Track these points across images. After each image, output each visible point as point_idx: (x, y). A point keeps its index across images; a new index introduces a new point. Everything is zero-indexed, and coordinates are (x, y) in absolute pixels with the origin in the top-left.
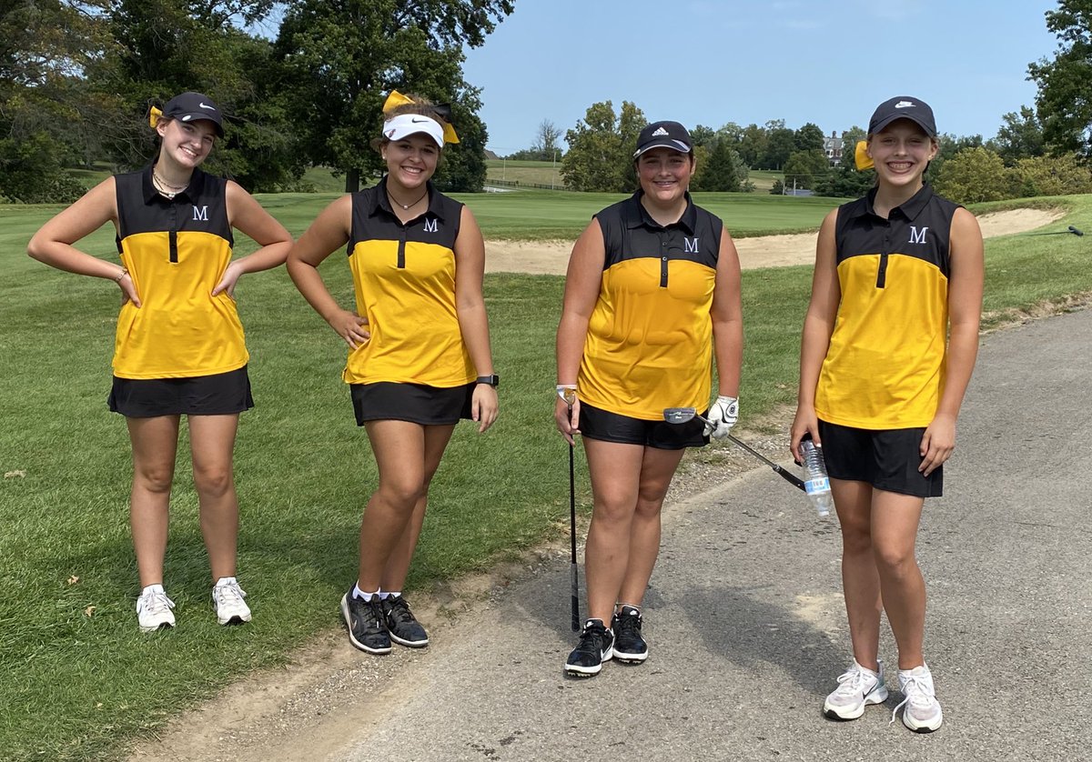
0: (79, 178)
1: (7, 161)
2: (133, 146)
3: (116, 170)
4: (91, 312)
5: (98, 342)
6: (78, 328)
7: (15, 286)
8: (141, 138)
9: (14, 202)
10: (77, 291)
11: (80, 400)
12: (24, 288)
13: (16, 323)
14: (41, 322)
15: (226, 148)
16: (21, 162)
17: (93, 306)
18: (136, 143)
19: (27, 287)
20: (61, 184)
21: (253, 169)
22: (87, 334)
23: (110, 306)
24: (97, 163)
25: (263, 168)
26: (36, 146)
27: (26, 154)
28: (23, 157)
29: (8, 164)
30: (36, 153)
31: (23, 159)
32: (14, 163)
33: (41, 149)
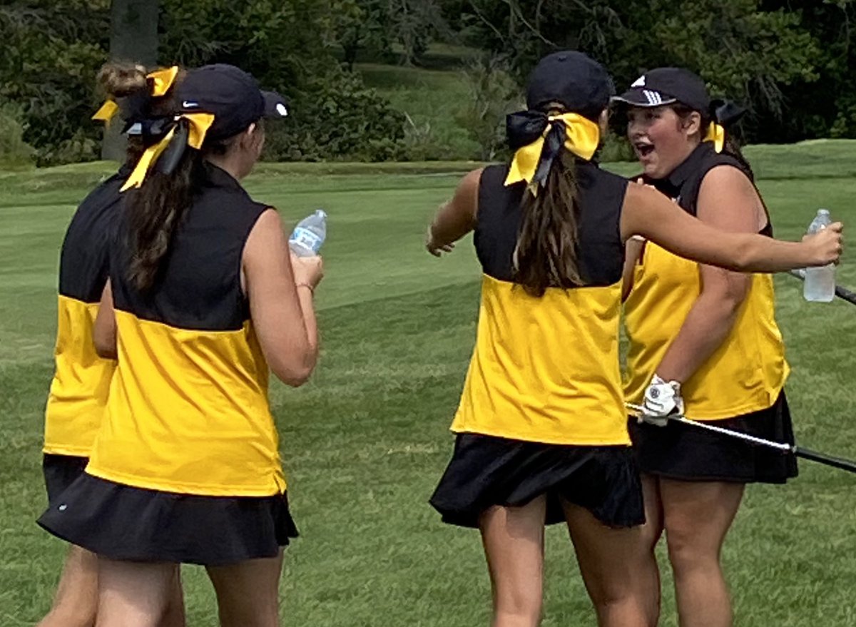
0: (390, 87)
2: (516, 14)
3: (480, 67)
4: (367, 429)
5: (370, 495)
6: (332, 465)
10: (341, 382)
11: (315, 607)
15: (762, 8)
16: (245, 48)
17: (371, 415)
20: (339, 107)
21: (832, 65)
22: (350, 478)
23: (408, 418)
24: (434, 49)
26: (284, 8)
27: (257, 29)
28: (252, 38)
29: (215, 54)
30: (282, 28)
31: (251, 41)
32: (229, 52)
33: (297, 15)
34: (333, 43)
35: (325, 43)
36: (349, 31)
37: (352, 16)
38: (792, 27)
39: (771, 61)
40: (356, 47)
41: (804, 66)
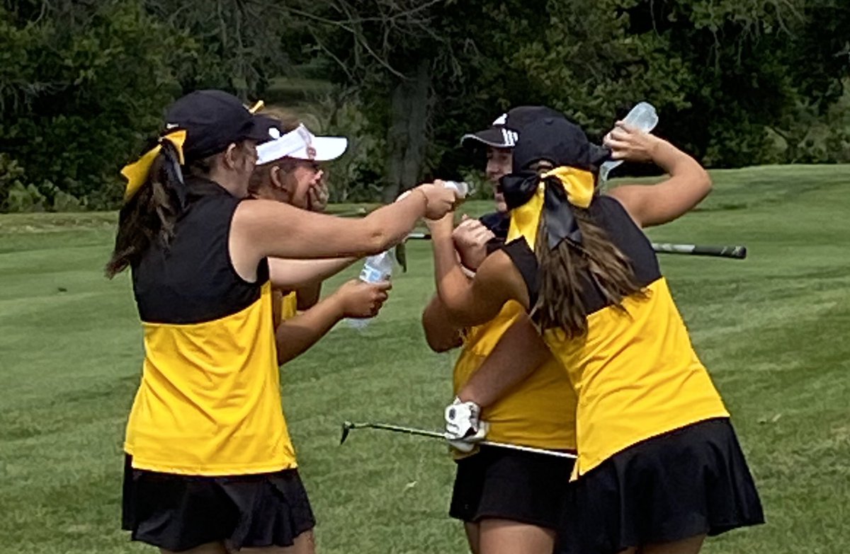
1: (35, 87)
2: (361, 44)
3: (330, 102)
7: (25, 434)
8: (385, 18)
9: (50, 205)
12: (43, 439)
13: (18, 527)
14: (77, 523)
15: (629, 32)
18: (373, 31)
19: (52, 438)
24: (278, 83)
25: (734, 86)
26: (112, 45)
27: (86, 69)
28: (78, 77)
29: (38, 96)
30: (111, 65)
31: (78, 81)
32: (53, 93)
33: (126, 52)
34: (169, 79)
35: (159, 81)
36: (186, 66)
37: (188, 50)
38: (660, 51)
39: (641, 89)
40: (194, 83)
41: (676, 94)
